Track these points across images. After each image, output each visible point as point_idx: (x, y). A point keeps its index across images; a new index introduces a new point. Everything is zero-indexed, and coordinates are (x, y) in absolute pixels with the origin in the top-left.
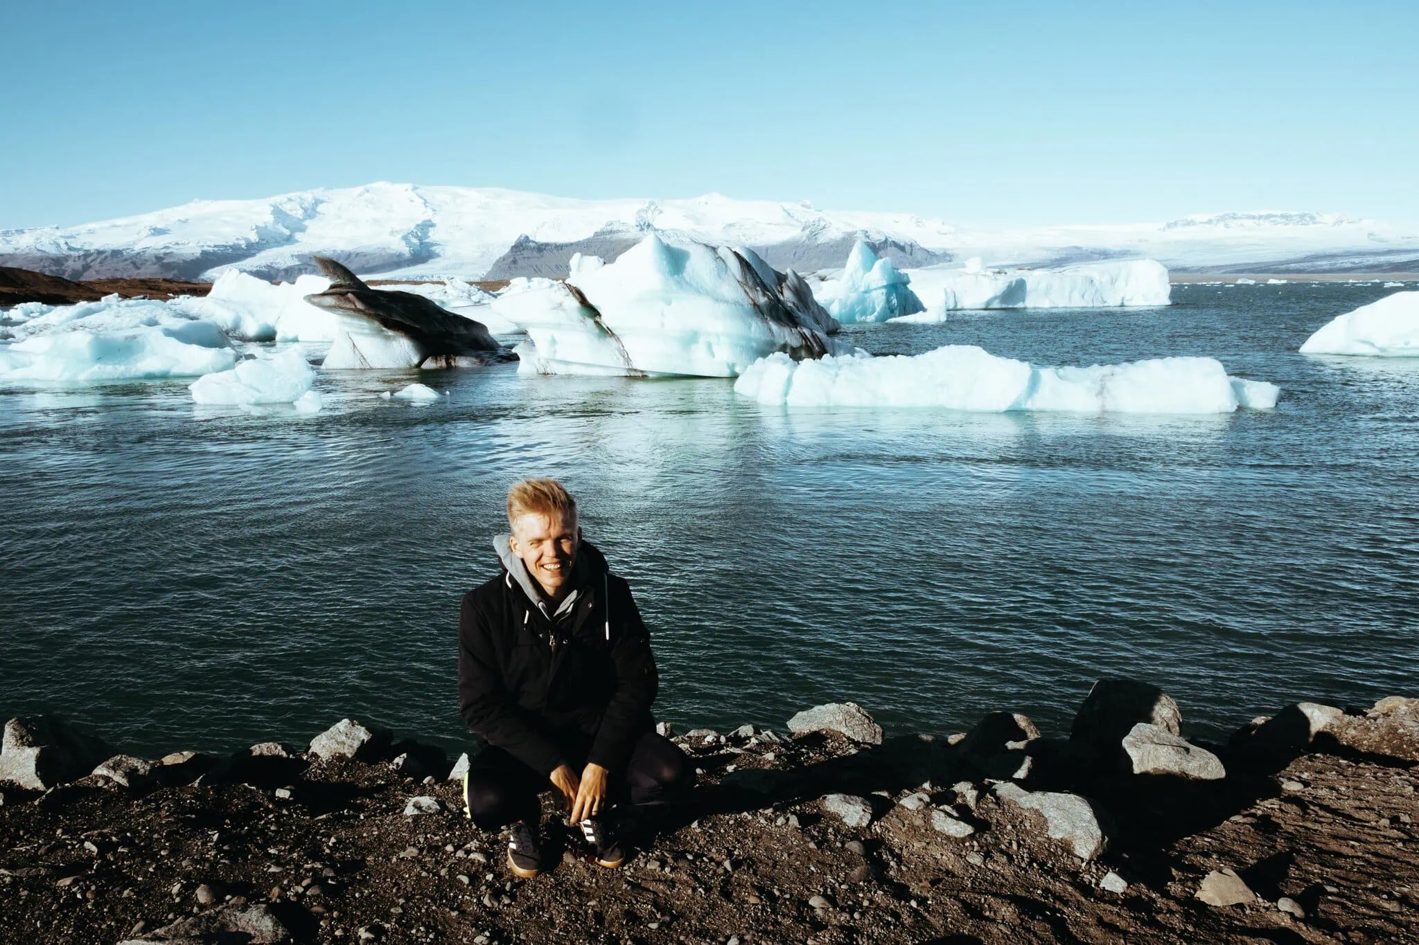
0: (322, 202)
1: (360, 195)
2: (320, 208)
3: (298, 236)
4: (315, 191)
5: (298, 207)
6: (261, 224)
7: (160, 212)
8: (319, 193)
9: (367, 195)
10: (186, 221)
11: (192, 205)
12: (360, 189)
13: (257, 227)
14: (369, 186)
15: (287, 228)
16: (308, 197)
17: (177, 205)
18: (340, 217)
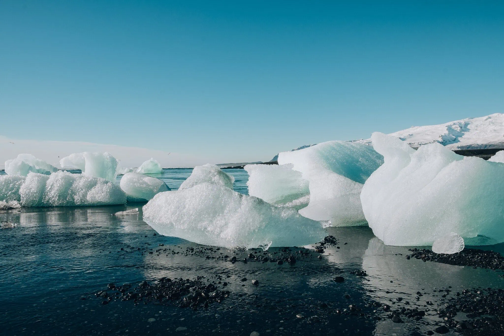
0: (469, 124)
1: (486, 120)
2: (469, 127)
3: (459, 139)
4: (465, 119)
5: (458, 127)
6: (443, 135)
7: (399, 132)
8: (466, 120)
9: (490, 120)
10: (412, 135)
11: (411, 128)
12: (485, 118)
13: (442, 136)
14: (490, 116)
15: (453, 135)
16: (463, 122)
17: (405, 129)
18: (476, 130)
